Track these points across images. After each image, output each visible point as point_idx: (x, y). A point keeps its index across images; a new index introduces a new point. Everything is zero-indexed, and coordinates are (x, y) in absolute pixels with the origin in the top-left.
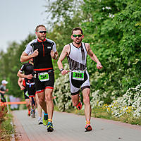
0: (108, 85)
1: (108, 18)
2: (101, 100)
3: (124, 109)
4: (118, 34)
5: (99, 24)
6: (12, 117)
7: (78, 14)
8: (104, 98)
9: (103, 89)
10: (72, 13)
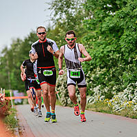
0: (110, 80)
1: (109, 16)
2: (102, 95)
3: (125, 104)
4: (118, 31)
5: (100, 21)
6: (16, 111)
7: (79, 12)
8: (105, 93)
9: (104, 84)
10: (74, 10)
